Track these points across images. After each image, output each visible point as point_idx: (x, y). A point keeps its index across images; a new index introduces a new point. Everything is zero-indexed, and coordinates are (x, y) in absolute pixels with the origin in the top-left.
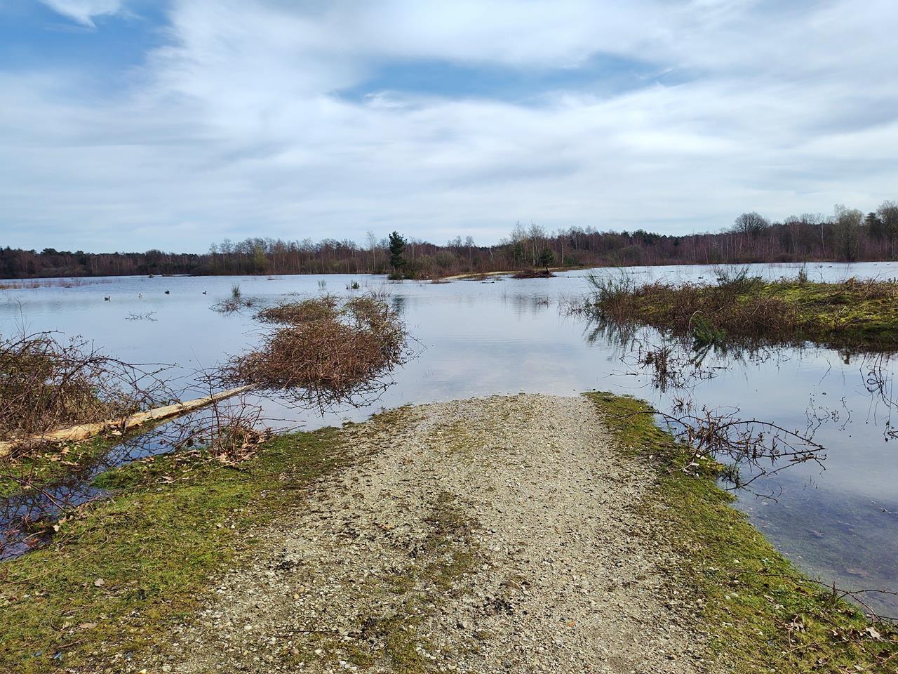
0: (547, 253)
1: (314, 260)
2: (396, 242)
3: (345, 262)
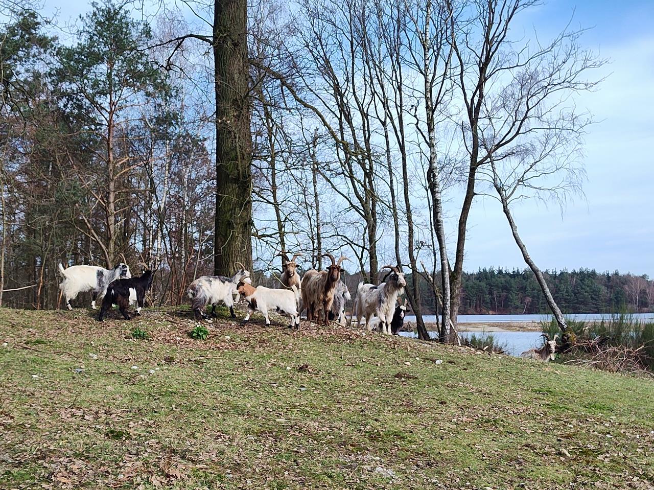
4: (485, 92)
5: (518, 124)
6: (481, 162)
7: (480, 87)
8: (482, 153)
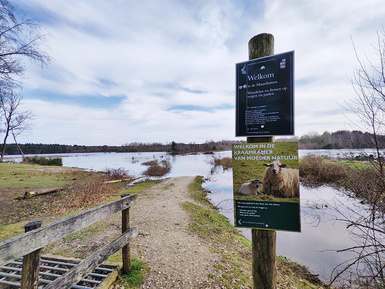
0: (214, 147)
1: (151, 148)
2: (174, 144)
3: (159, 149)
4: (11, 117)
5: (19, 123)
6: (10, 130)
7: (10, 116)
8: (10, 128)
